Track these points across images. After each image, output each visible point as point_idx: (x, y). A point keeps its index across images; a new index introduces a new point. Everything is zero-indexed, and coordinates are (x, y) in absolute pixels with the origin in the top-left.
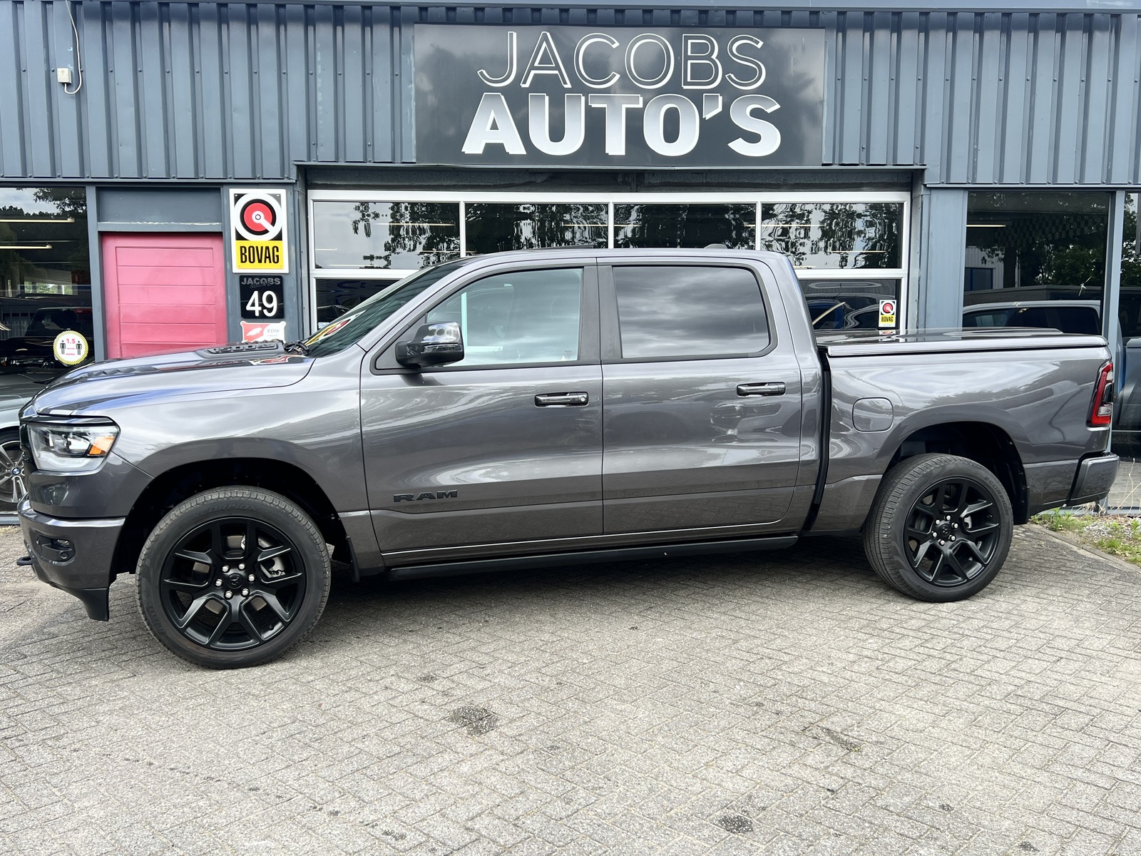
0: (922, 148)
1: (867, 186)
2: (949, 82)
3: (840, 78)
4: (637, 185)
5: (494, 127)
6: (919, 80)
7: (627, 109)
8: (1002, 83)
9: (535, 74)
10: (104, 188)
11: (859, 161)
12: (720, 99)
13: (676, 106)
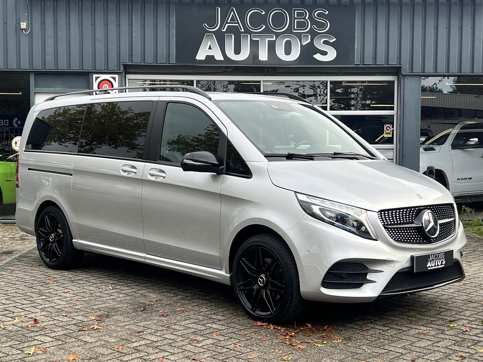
0: (399, 57)
1: (378, 74)
2: (412, 28)
3: (363, 27)
4: (274, 73)
5: (210, 48)
6: (398, 27)
7: (268, 40)
8: (436, 29)
9: (228, 26)
10: (38, 74)
11: (372, 63)
12: (310, 36)
13: (290, 39)
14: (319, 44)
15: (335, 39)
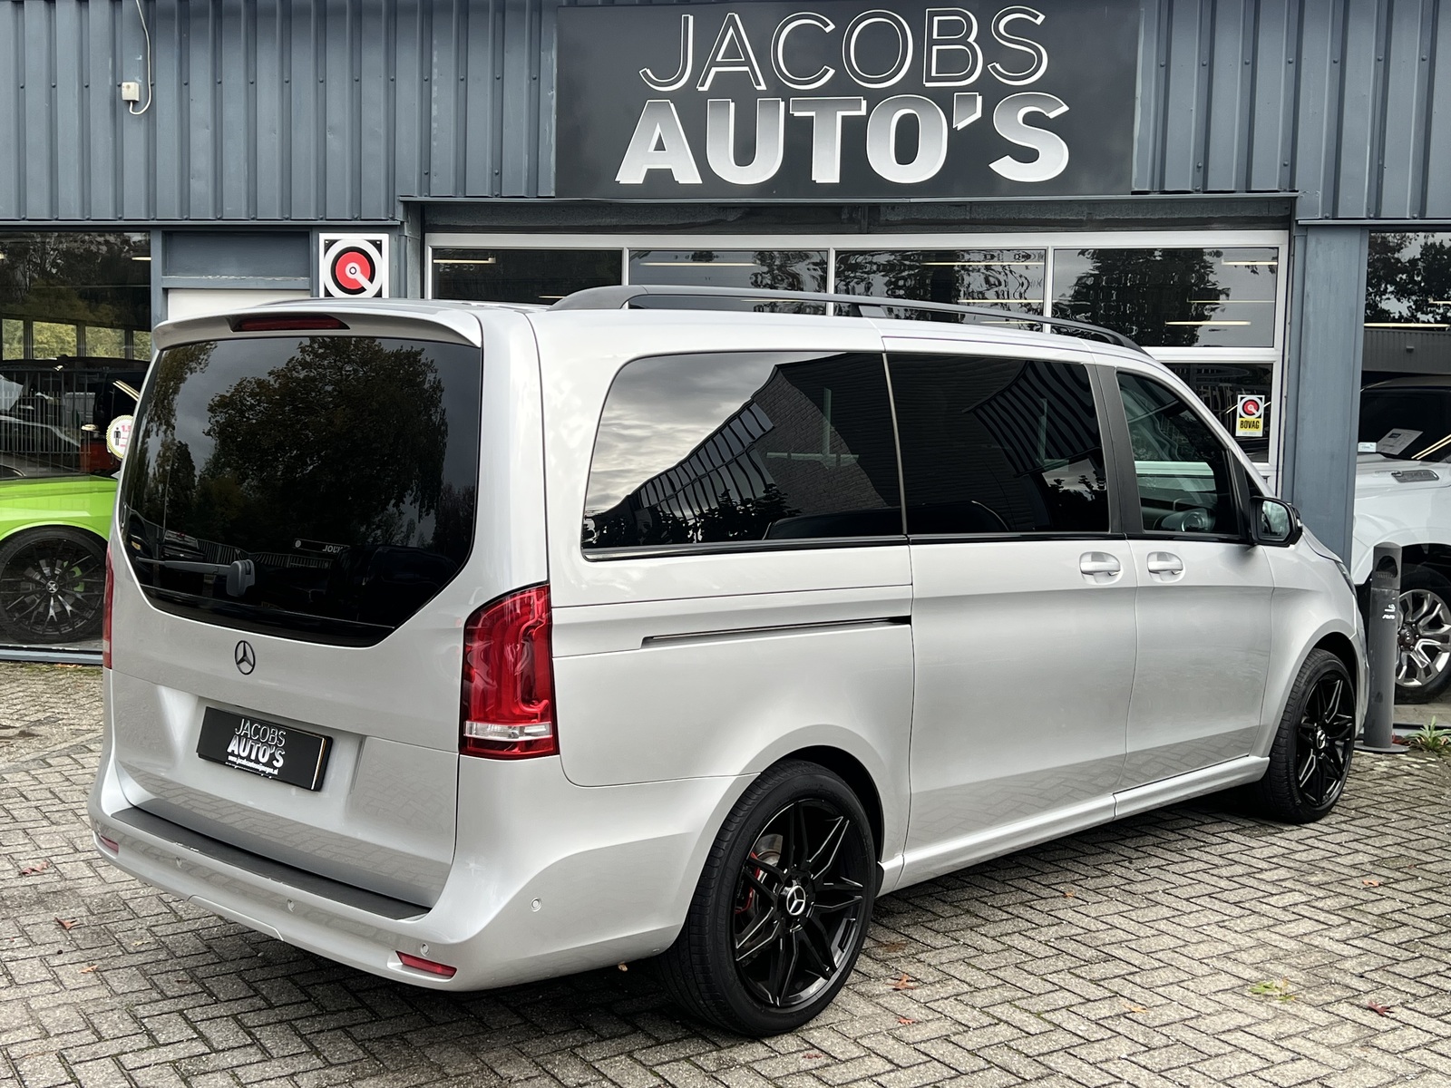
0: (1291, 165)
2: (1338, 65)
3: (1163, 63)
4: (869, 224)
5: (660, 146)
6: (1290, 62)
7: (843, 117)
9: (717, 73)
10: (172, 234)
11: (1193, 186)
12: (979, 99)
13: (914, 112)
14: (1011, 125)
15: (1065, 108)
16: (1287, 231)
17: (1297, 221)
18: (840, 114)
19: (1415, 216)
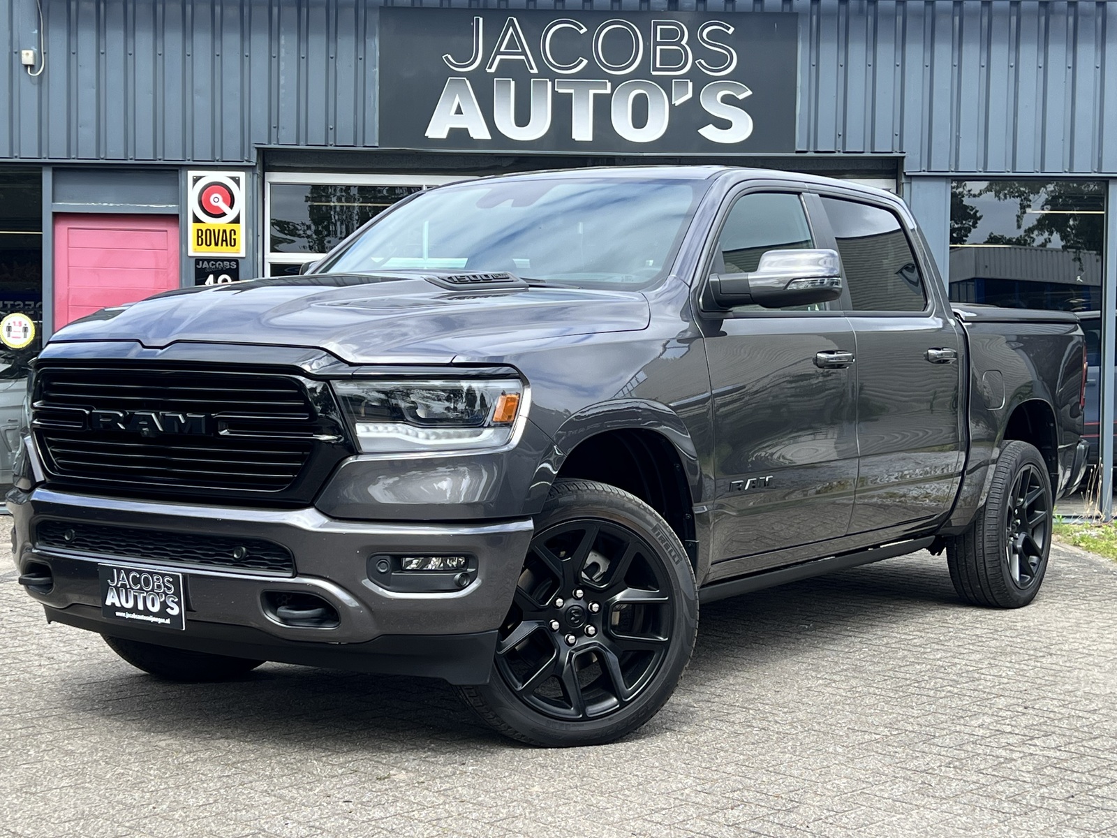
0: (900, 136)
1: (850, 173)
2: (928, 68)
3: (814, 63)
6: (898, 66)
8: (985, 69)
10: (60, 169)
11: (835, 147)
12: (690, 84)
13: (645, 92)
14: (713, 105)
15: (749, 93)
16: (895, 180)
17: (905, 173)
18: (592, 92)
19: (980, 170)
